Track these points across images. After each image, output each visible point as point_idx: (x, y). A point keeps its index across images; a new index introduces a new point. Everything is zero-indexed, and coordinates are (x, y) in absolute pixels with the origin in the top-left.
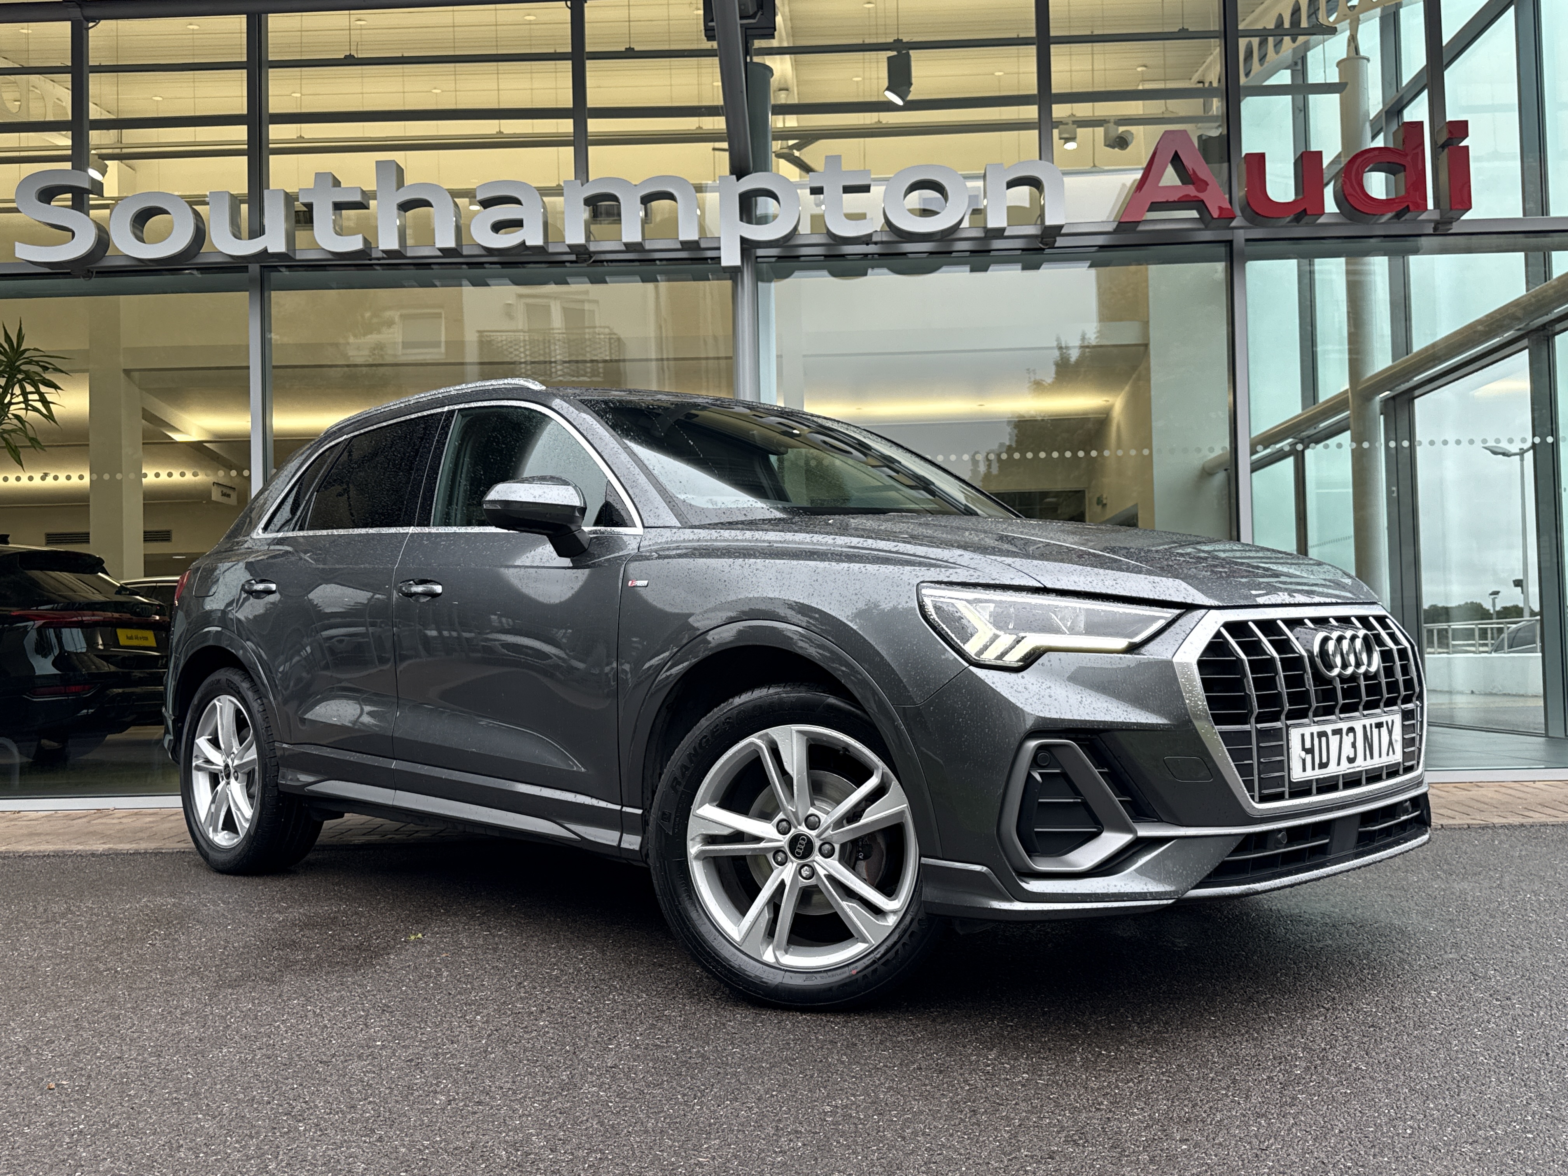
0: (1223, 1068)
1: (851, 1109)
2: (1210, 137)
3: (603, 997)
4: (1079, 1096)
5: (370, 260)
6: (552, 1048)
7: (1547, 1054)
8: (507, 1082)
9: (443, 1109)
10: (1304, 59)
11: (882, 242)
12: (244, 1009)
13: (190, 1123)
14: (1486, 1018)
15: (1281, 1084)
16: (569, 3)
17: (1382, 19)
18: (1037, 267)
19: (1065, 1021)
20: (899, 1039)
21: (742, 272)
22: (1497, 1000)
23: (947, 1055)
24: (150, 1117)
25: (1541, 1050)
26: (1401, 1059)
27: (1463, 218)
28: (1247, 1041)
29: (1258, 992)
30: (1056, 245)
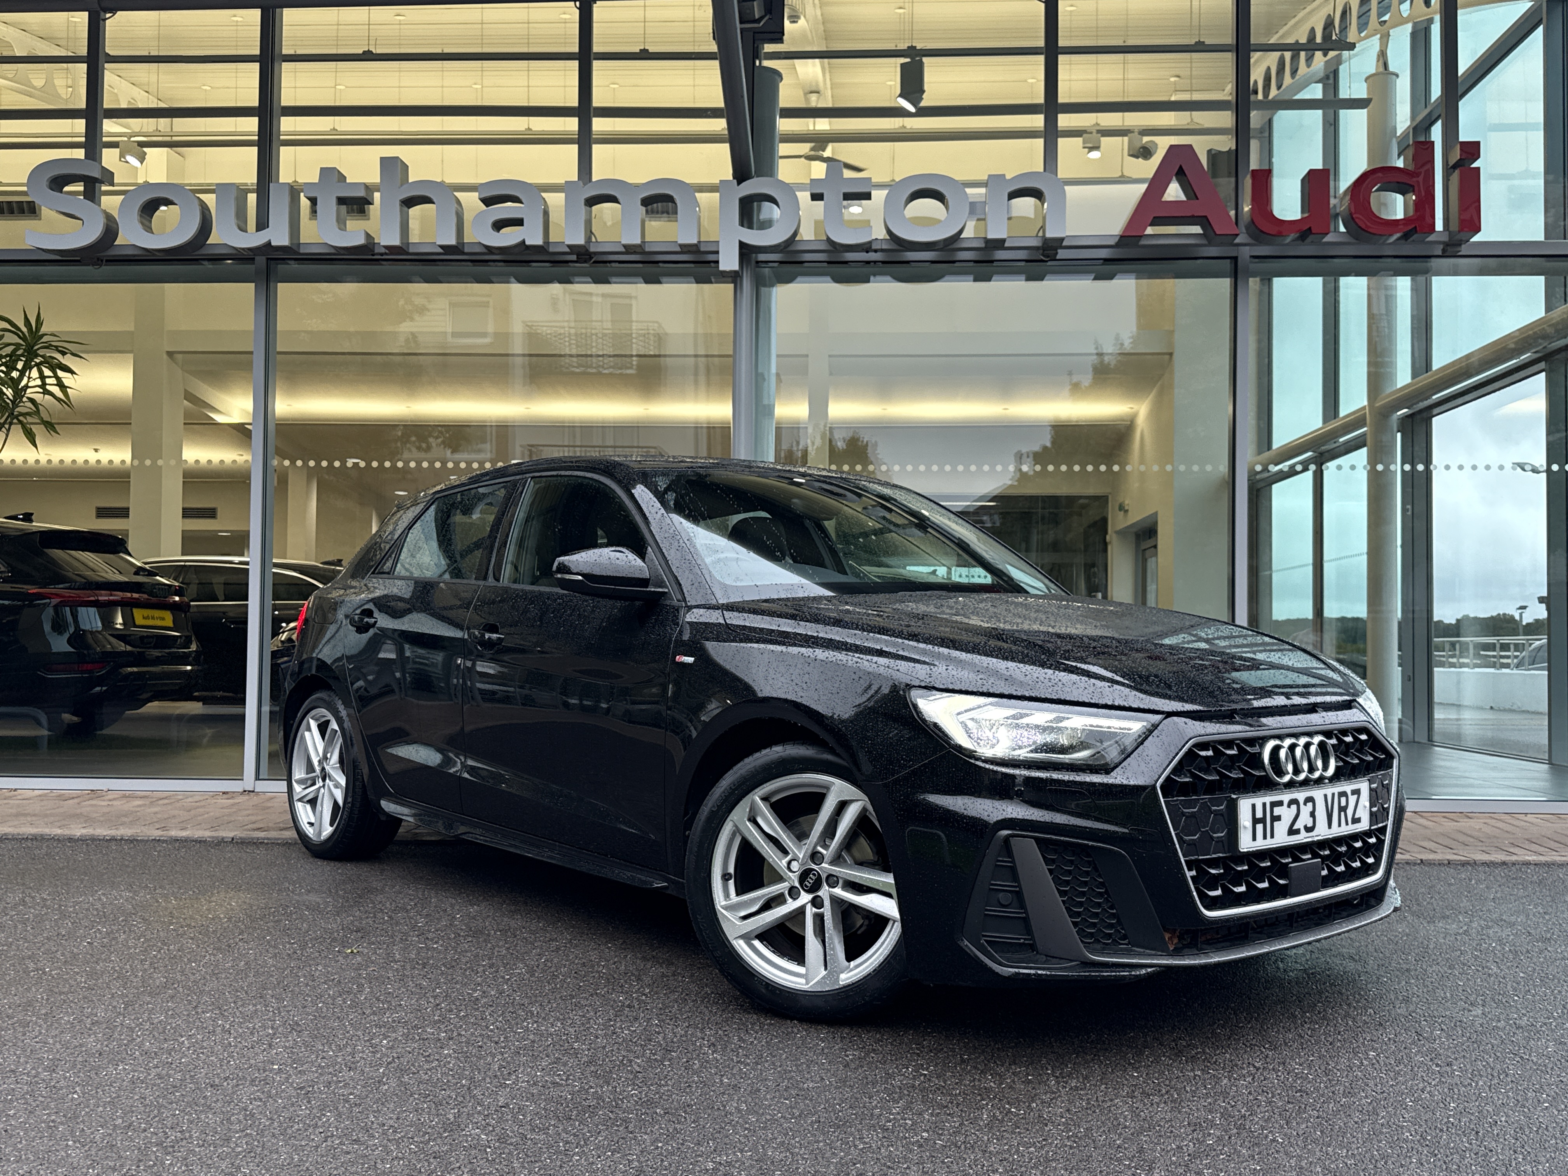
0: (1132, 1134)
1: (734, 1166)
2: (1220, 152)
3: (517, 1024)
4: (976, 1161)
5: (374, 255)
6: (448, 1081)
7: (1477, 1133)
8: (391, 1118)
9: (317, 1147)
10: (1336, 73)
11: (882, 250)
12: (156, 1020)
13: (58, 1151)
14: (1421, 1085)
15: (1189, 1155)
16: (578, 4)
17: (1414, 35)
18: (1040, 278)
19: (982, 1072)
20: (806, 1085)
21: (741, 278)
22: (1437, 1065)
23: (850, 1107)
24: (20, 1142)
25: (1472, 1126)
26: (1322, 1132)
27: (1472, 240)
28: (1165, 1103)
29: (1189, 1045)
30: (1058, 257)
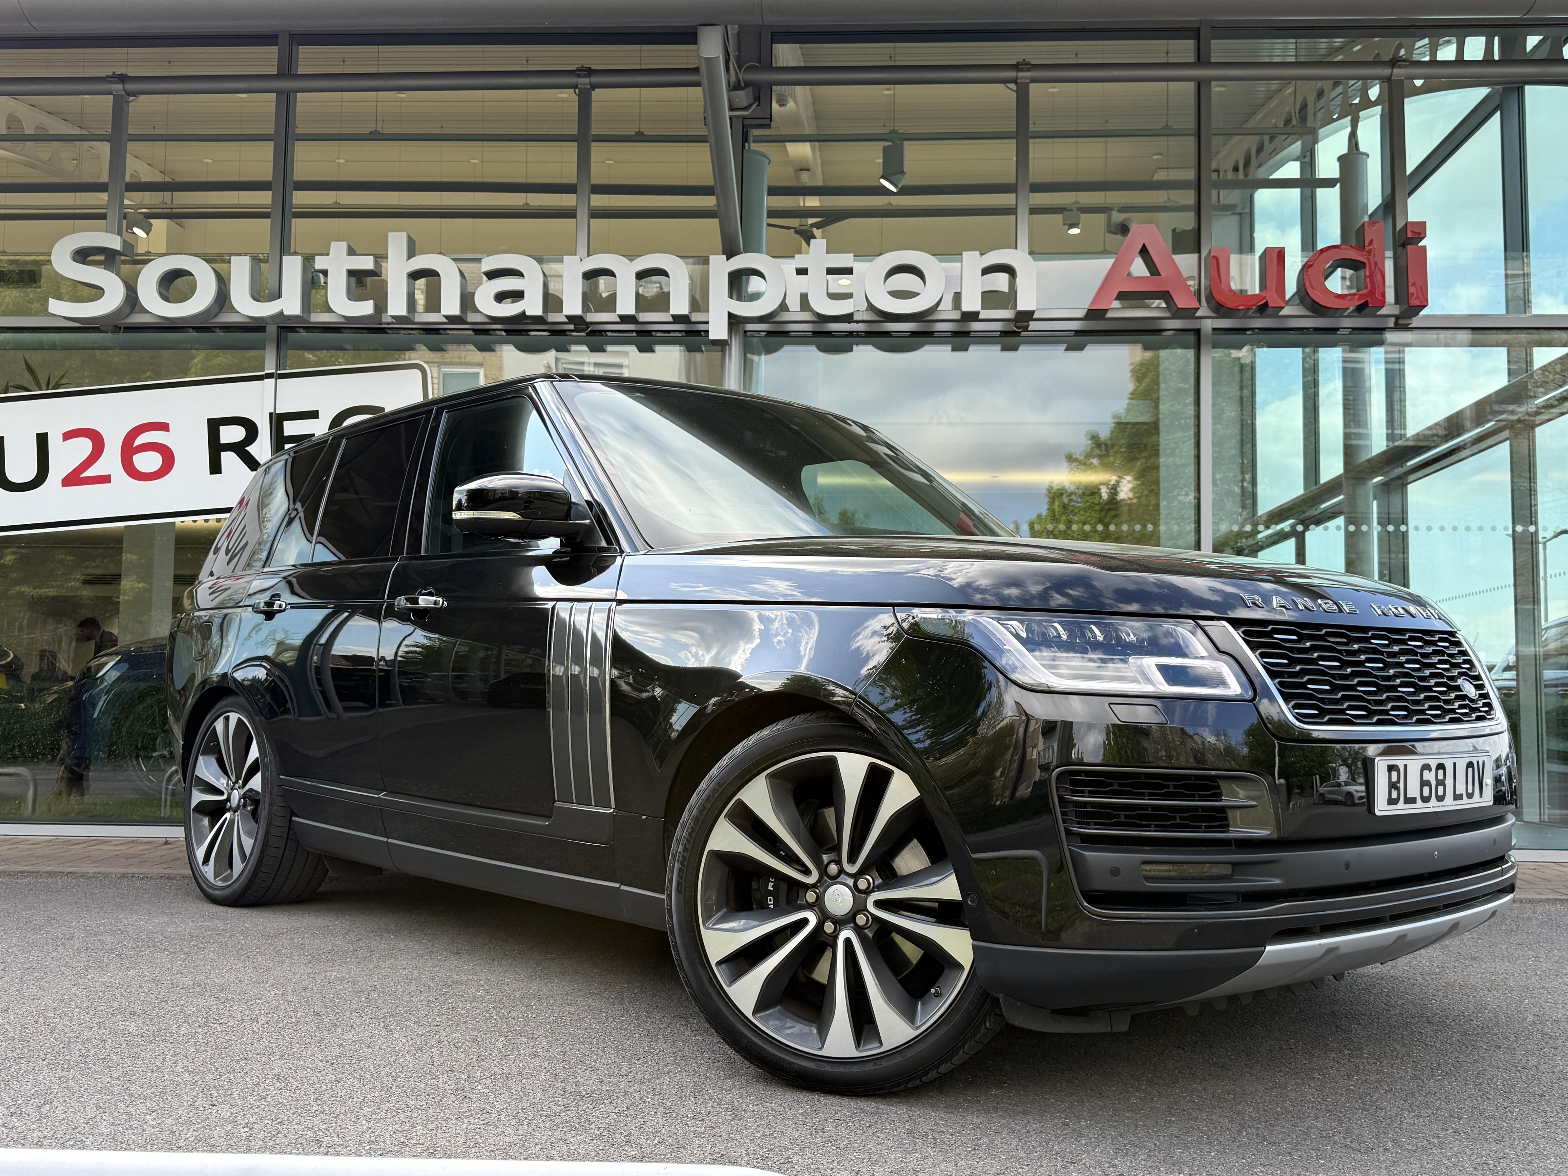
2: (1184, 230)
5: (382, 324)
10: (1312, 152)
11: (865, 321)
16: (577, 90)
17: (1382, 117)
18: (1015, 348)
21: (730, 345)
27: (1422, 313)
30: (1030, 329)
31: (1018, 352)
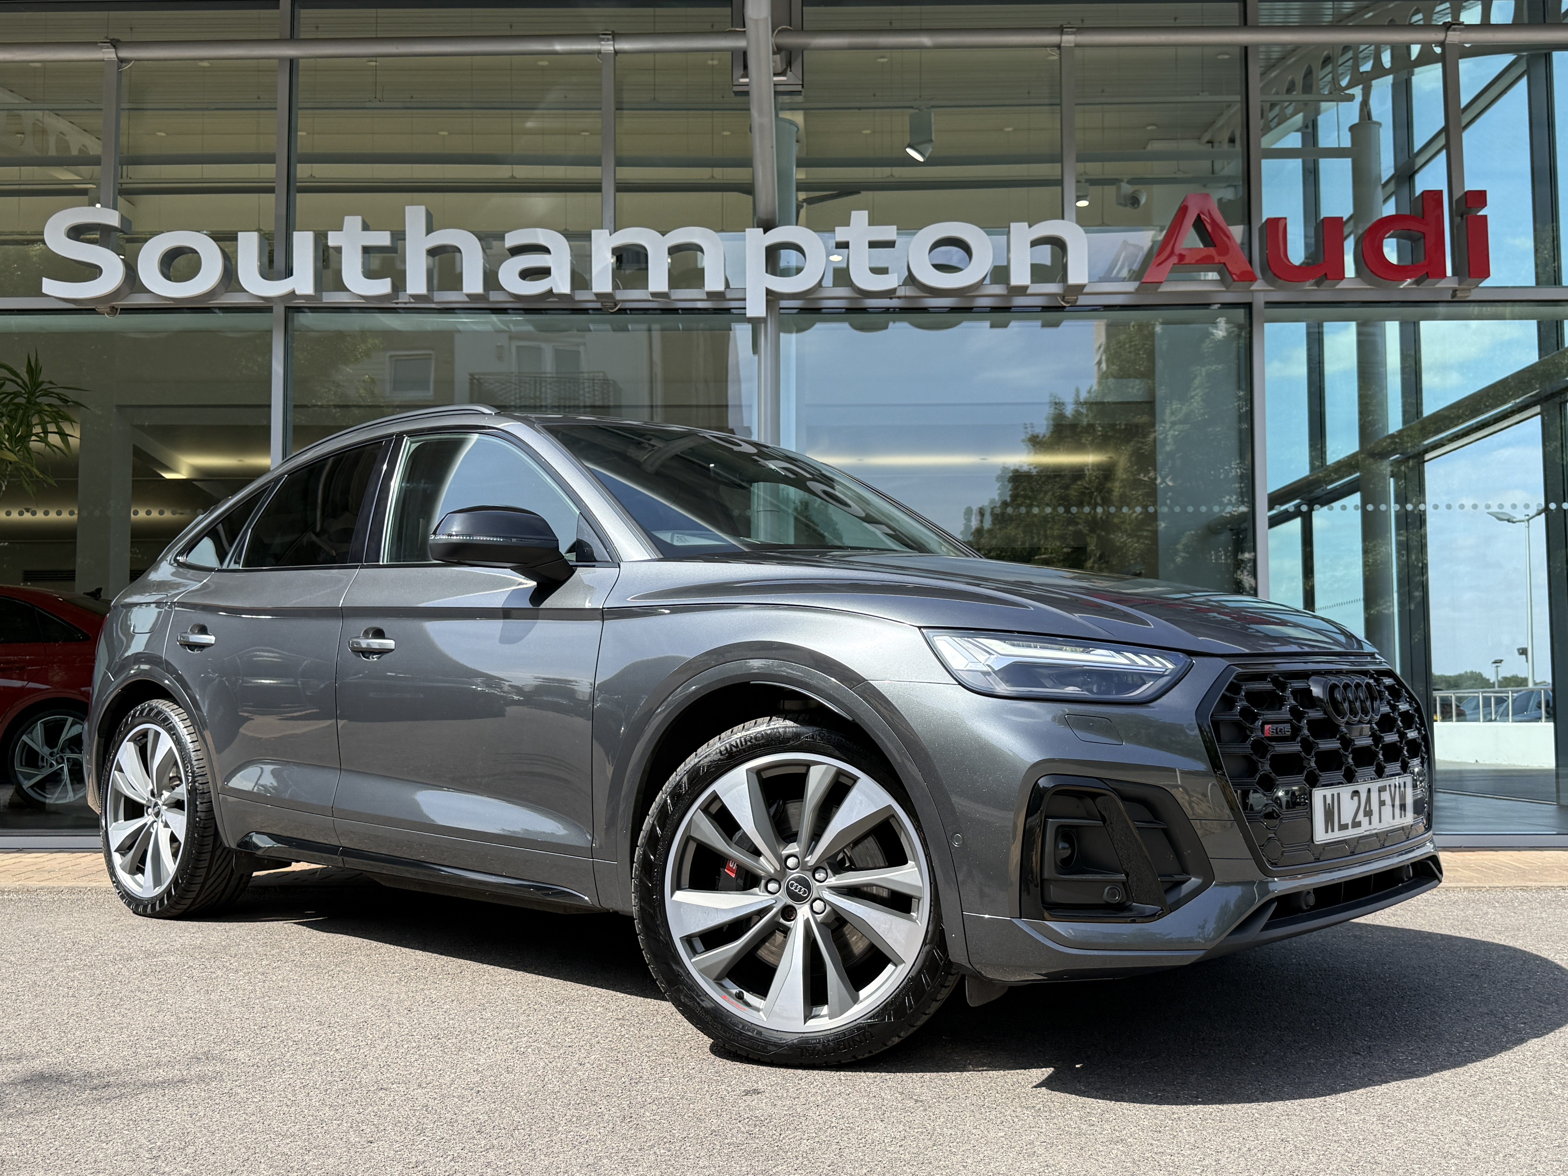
2: (1230, 201)
5: (397, 303)
10: (1315, 123)
11: (905, 297)
17: (1394, 86)
18: (1056, 325)
21: (766, 323)
27: (1481, 285)
29: (1295, 1041)
30: (1078, 303)
31: (1060, 328)
